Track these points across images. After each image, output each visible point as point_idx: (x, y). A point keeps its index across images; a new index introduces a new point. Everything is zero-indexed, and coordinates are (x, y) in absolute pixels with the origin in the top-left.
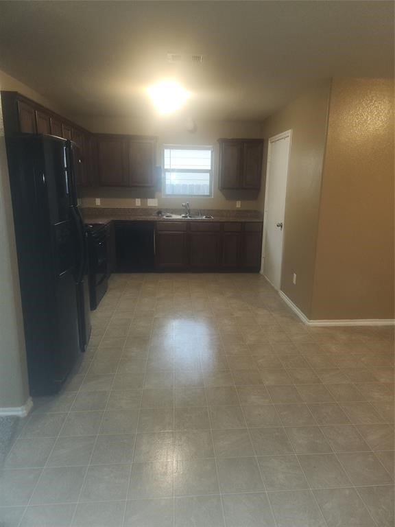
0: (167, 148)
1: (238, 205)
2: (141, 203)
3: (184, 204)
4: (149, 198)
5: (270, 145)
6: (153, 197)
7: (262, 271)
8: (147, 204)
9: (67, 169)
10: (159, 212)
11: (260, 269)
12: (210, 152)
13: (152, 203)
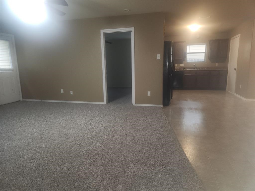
0: (188, 45)
1: (217, 65)
2: (177, 66)
3: (194, 65)
4: (181, 63)
5: (231, 40)
6: (182, 63)
7: (227, 89)
8: (180, 65)
9: (172, 54)
10: (184, 68)
11: (226, 89)
12: (205, 45)
13: (182, 65)
